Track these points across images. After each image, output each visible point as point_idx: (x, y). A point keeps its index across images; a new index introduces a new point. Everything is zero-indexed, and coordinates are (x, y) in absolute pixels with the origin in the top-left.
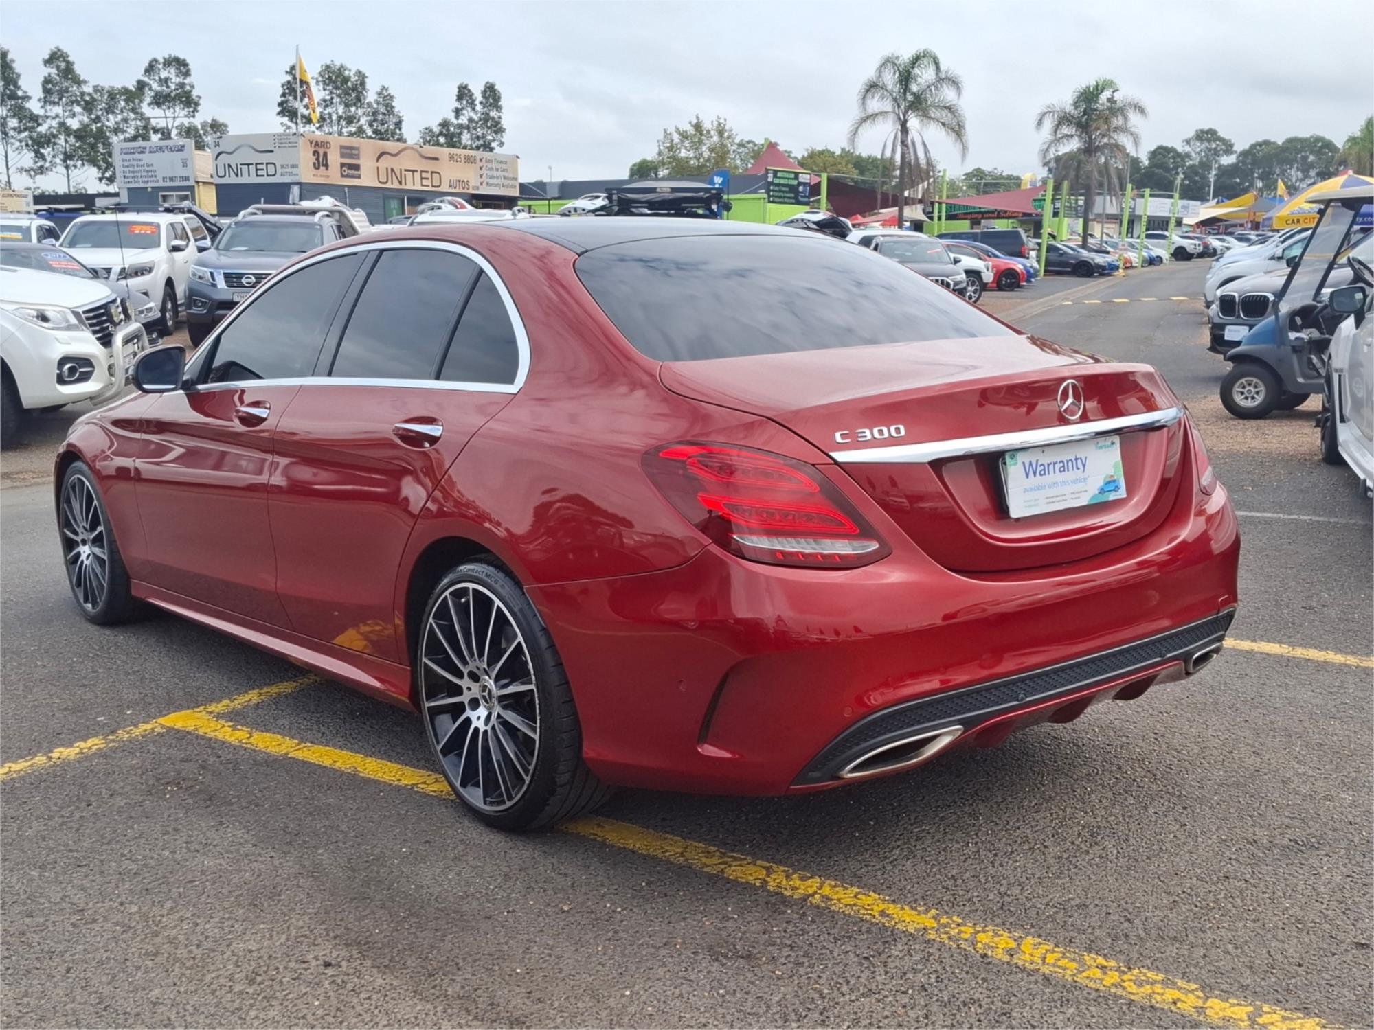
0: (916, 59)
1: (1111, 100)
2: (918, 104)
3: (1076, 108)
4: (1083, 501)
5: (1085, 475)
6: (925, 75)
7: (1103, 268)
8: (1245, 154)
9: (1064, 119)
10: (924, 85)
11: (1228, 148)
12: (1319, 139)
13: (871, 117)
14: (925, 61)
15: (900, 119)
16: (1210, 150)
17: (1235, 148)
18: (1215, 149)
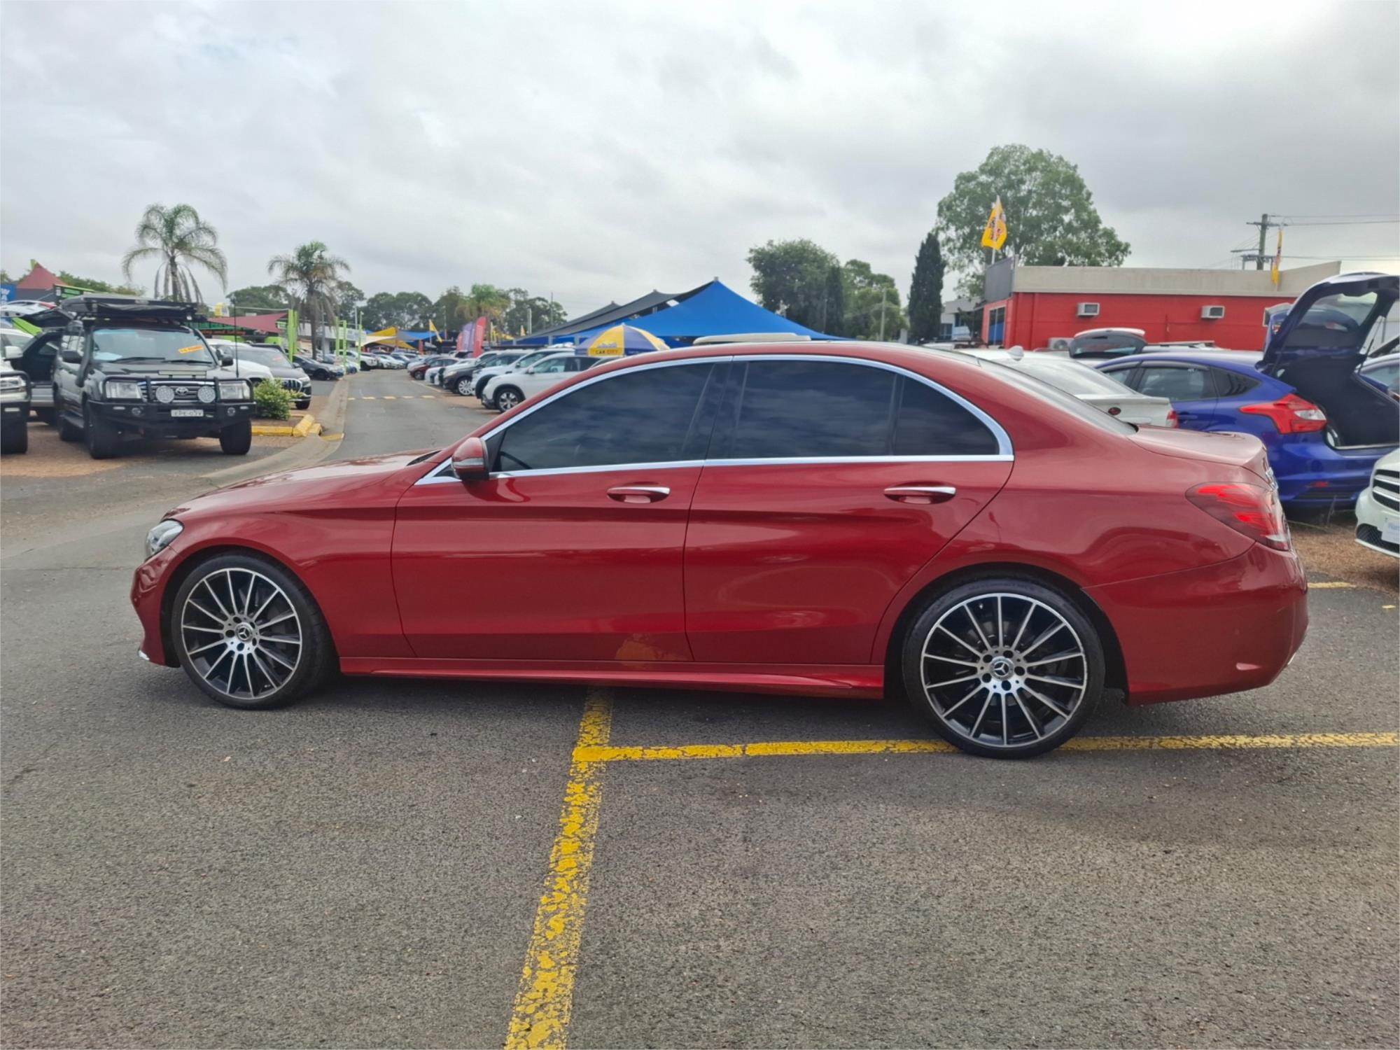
0: (178, 211)
1: (321, 257)
2: (182, 245)
3: (299, 260)
6: (185, 225)
7: (335, 374)
8: (372, 301)
9: (290, 268)
10: (187, 231)
11: (361, 296)
12: (419, 295)
13: (143, 251)
14: (185, 213)
15: (168, 255)
16: (349, 296)
17: (365, 296)
18: (352, 296)
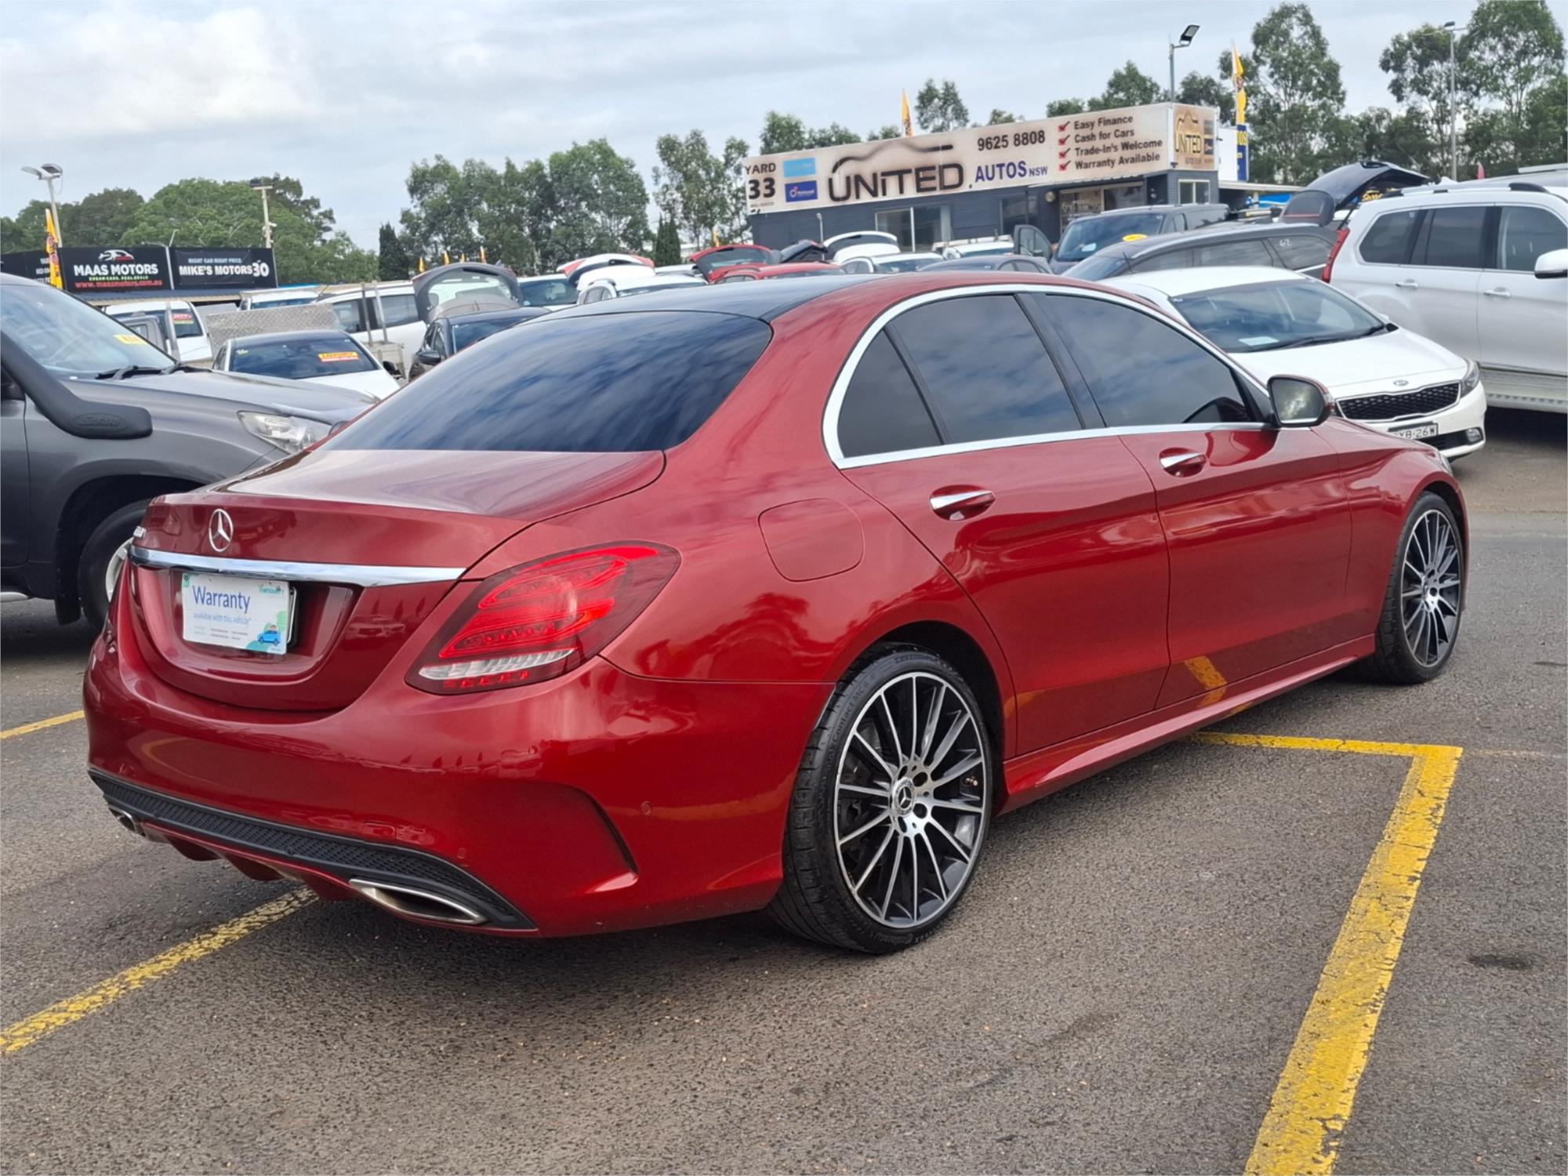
4: (242, 644)
5: (248, 616)
